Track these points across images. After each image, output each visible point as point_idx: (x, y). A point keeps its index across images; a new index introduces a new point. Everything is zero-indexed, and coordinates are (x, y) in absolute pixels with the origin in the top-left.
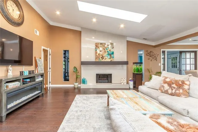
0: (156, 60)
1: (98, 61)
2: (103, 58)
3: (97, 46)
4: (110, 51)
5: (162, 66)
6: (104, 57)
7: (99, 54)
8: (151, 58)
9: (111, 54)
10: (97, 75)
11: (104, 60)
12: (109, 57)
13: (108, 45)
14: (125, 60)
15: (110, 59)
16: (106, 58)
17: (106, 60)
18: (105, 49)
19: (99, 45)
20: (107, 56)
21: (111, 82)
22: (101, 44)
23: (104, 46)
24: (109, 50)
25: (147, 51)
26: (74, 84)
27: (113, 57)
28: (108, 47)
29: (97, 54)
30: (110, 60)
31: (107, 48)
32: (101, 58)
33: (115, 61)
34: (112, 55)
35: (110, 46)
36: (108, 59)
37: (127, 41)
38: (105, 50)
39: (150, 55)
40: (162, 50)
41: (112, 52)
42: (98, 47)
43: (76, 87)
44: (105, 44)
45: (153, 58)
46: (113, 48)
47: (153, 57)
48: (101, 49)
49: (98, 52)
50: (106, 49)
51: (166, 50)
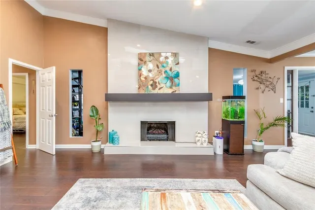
0: (274, 89)
1: (143, 92)
2: (154, 85)
3: (142, 61)
4: (171, 70)
5: (287, 104)
6: (157, 84)
7: (146, 78)
8: (262, 86)
9: (173, 78)
10: (143, 123)
11: (156, 91)
12: (169, 84)
13: (167, 58)
14: (205, 90)
15: (171, 87)
16: (162, 85)
17: (161, 92)
18: (160, 66)
19: (147, 58)
20: (165, 81)
21: (173, 139)
22: (152, 55)
23: (157, 60)
24: (168, 69)
25: (255, 71)
26: (90, 144)
27: (179, 85)
28: (167, 63)
29: (143, 79)
30: (170, 91)
31: (165, 65)
32: (150, 87)
33: (181, 92)
34: (176, 80)
35: (170, 60)
36: (165, 89)
37: (210, 49)
38: (161, 68)
39: (260, 79)
40: (287, 68)
41: (175, 72)
42: (145, 62)
43: (96, 150)
44: (160, 56)
45: (267, 87)
46: (178, 64)
47: (268, 83)
48: (151, 66)
49: (145, 72)
50: (163, 66)
51: (297, 69)
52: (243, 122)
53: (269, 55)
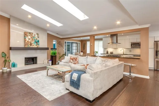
0: (62, 47)
1: (27, 47)
2: (31, 44)
4: (36, 39)
5: (65, 50)
6: (32, 44)
7: (28, 41)
8: (60, 46)
9: (37, 42)
10: (25, 58)
11: (32, 46)
12: (36, 44)
13: (35, 35)
15: (37, 45)
16: (34, 44)
17: (33, 47)
19: (28, 34)
22: (30, 33)
23: (32, 35)
24: (35, 39)
25: (58, 41)
26: (2, 69)
27: (39, 44)
28: (35, 37)
29: (26, 42)
30: (36, 47)
31: (34, 37)
32: (29, 45)
33: (40, 47)
34: (38, 43)
35: (36, 36)
36: (35, 46)
38: (33, 38)
39: (59, 44)
40: (65, 41)
41: (38, 40)
42: (27, 36)
43: (5, 71)
44: (33, 34)
46: (39, 37)
49: (27, 39)
51: (67, 41)
52: (56, 56)
53: (61, 37)
